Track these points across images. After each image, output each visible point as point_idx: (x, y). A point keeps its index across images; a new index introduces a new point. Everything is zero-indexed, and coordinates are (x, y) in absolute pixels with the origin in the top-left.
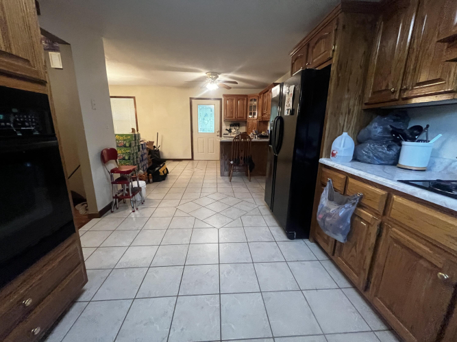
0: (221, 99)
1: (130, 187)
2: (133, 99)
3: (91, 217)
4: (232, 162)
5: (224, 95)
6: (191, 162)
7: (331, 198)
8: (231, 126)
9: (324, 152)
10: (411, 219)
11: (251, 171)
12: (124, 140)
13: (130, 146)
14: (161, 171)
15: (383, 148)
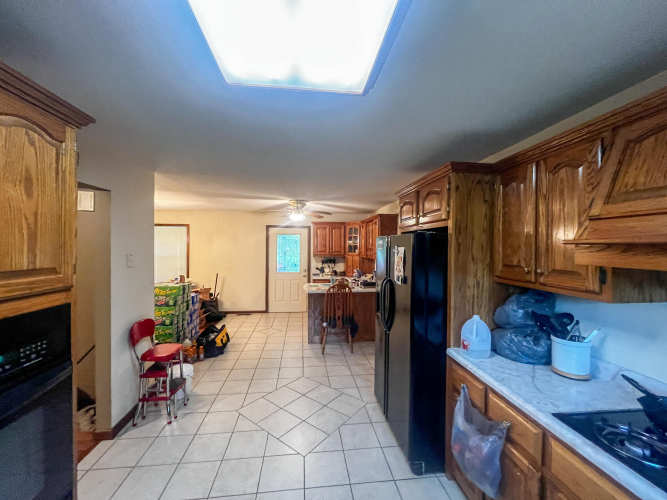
0: (309, 228)
1: (169, 379)
2: (185, 228)
3: (98, 438)
4: (325, 324)
5: (315, 223)
6: (265, 315)
7: (468, 419)
8: (323, 262)
9: (452, 340)
10: (578, 484)
11: (353, 337)
12: (167, 296)
13: (175, 305)
14: (218, 341)
15: (528, 342)
